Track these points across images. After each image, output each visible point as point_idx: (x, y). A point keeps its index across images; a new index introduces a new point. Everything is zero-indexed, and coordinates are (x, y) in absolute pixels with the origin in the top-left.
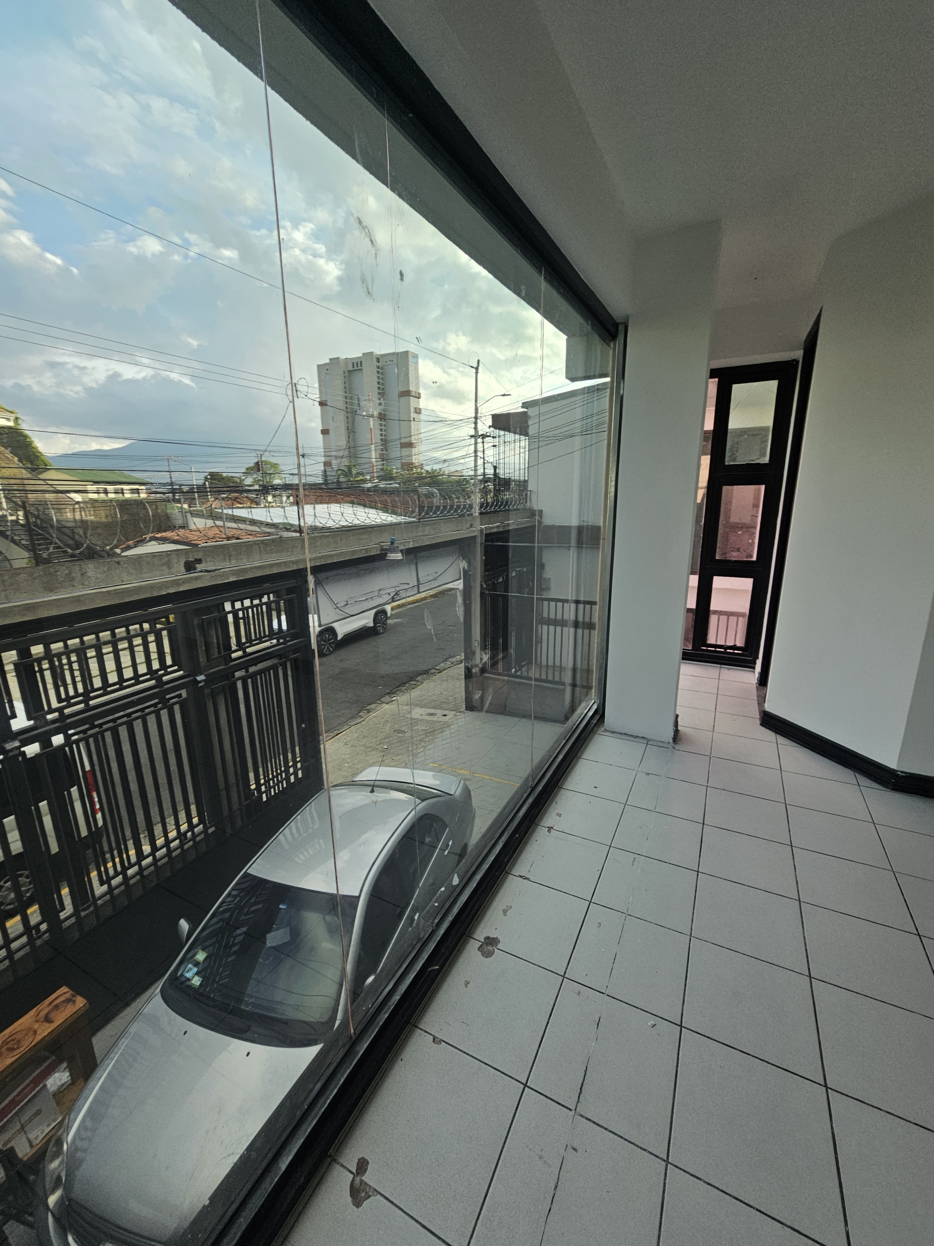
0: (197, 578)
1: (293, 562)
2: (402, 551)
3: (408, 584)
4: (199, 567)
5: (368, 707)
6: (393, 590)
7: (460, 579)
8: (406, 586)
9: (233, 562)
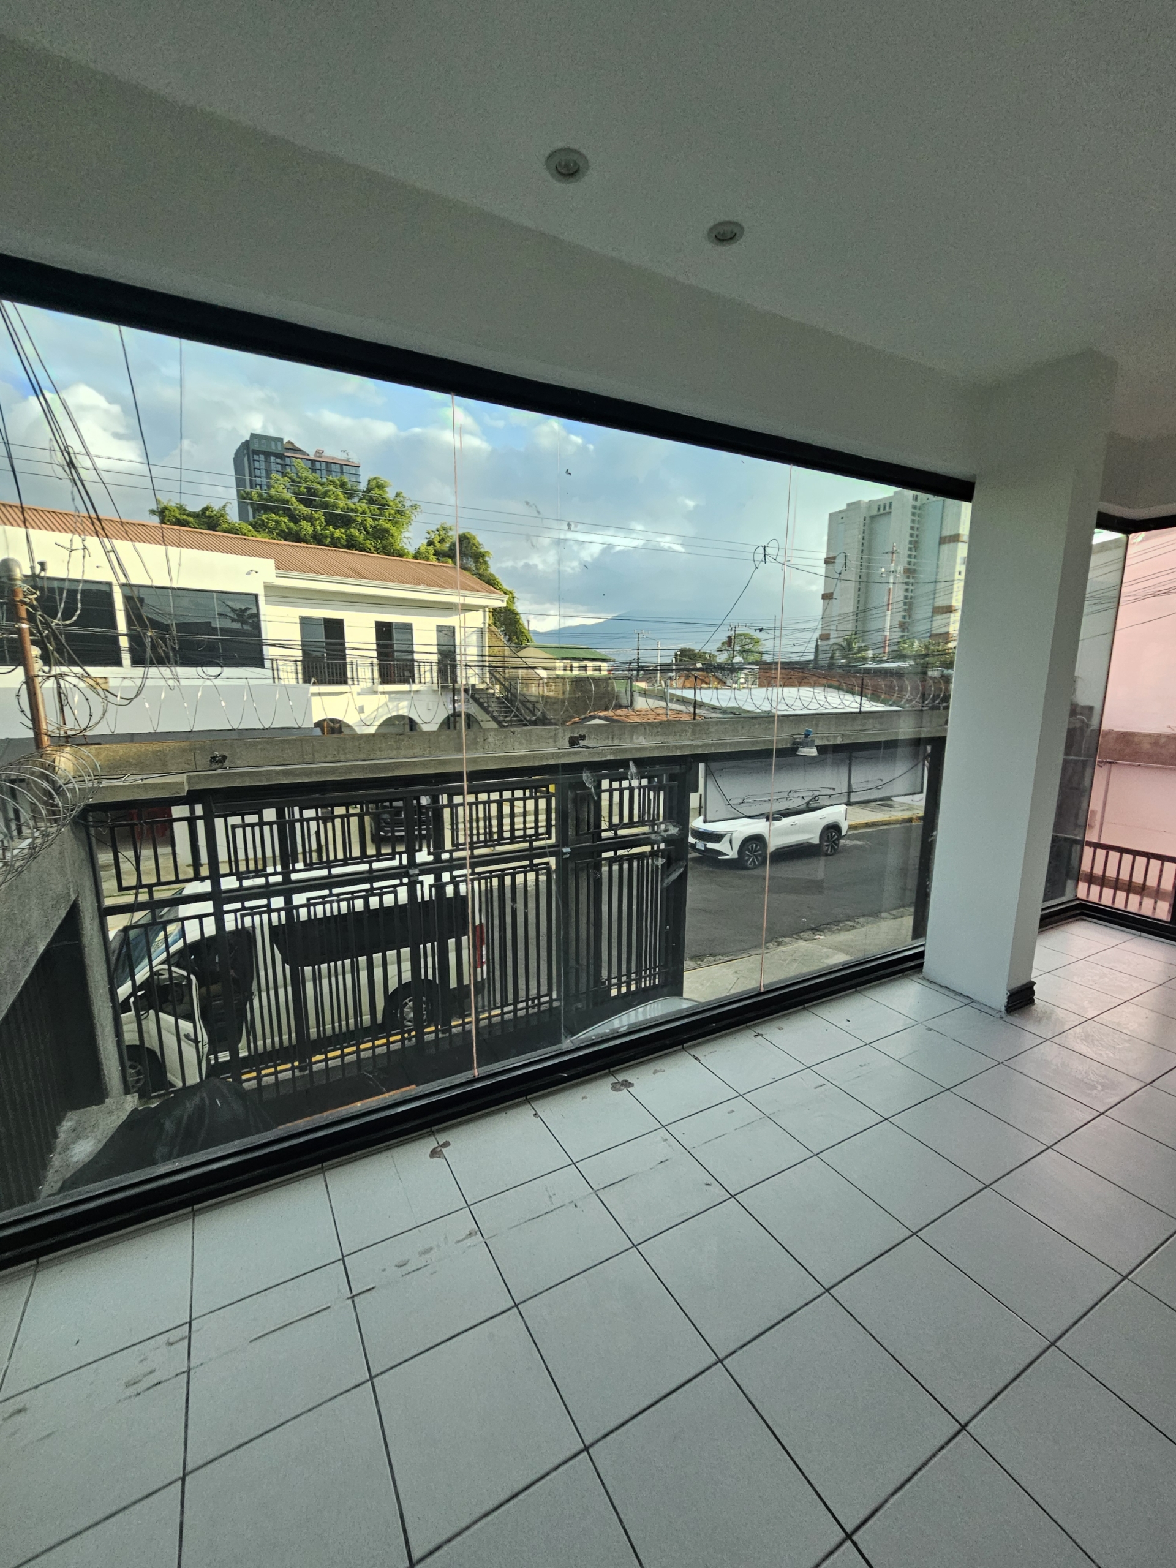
0: (576, 753)
1: (677, 747)
2: (817, 747)
3: (834, 789)
4: (582, 743)
5: (780, 940)
6: (810, 793)
7: (922, 792)
8: (830, 792)
9: (616, 741)
